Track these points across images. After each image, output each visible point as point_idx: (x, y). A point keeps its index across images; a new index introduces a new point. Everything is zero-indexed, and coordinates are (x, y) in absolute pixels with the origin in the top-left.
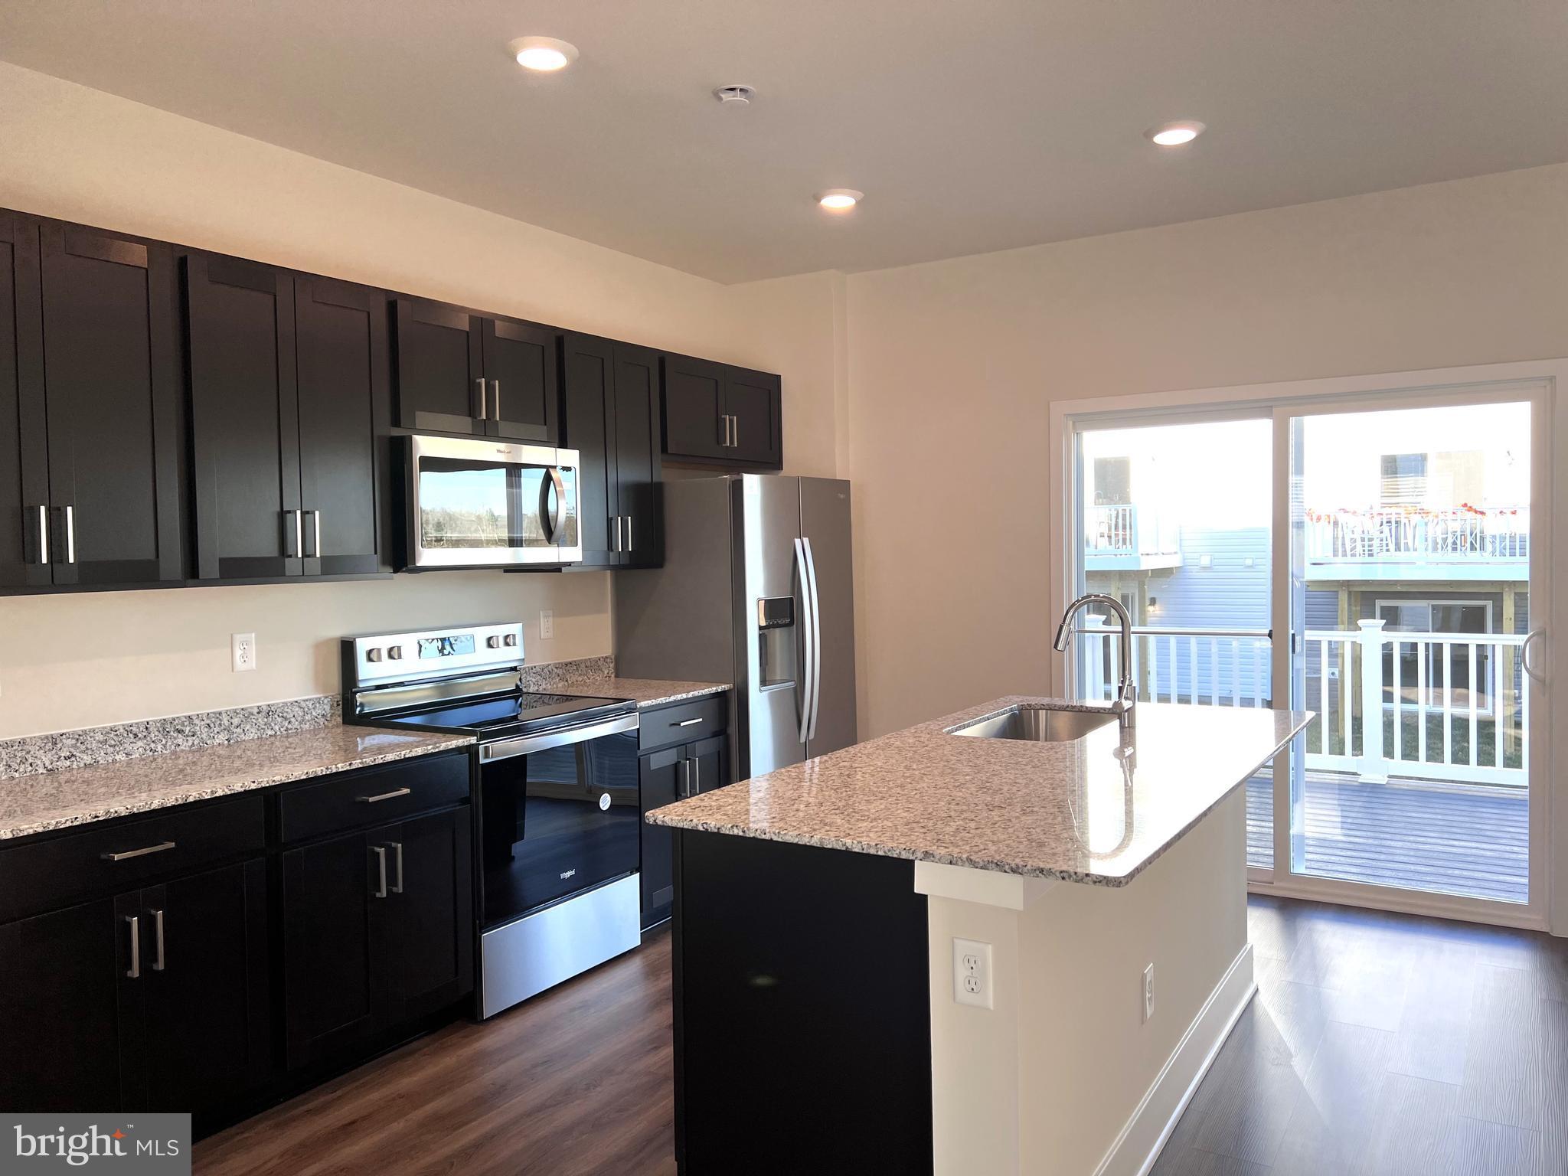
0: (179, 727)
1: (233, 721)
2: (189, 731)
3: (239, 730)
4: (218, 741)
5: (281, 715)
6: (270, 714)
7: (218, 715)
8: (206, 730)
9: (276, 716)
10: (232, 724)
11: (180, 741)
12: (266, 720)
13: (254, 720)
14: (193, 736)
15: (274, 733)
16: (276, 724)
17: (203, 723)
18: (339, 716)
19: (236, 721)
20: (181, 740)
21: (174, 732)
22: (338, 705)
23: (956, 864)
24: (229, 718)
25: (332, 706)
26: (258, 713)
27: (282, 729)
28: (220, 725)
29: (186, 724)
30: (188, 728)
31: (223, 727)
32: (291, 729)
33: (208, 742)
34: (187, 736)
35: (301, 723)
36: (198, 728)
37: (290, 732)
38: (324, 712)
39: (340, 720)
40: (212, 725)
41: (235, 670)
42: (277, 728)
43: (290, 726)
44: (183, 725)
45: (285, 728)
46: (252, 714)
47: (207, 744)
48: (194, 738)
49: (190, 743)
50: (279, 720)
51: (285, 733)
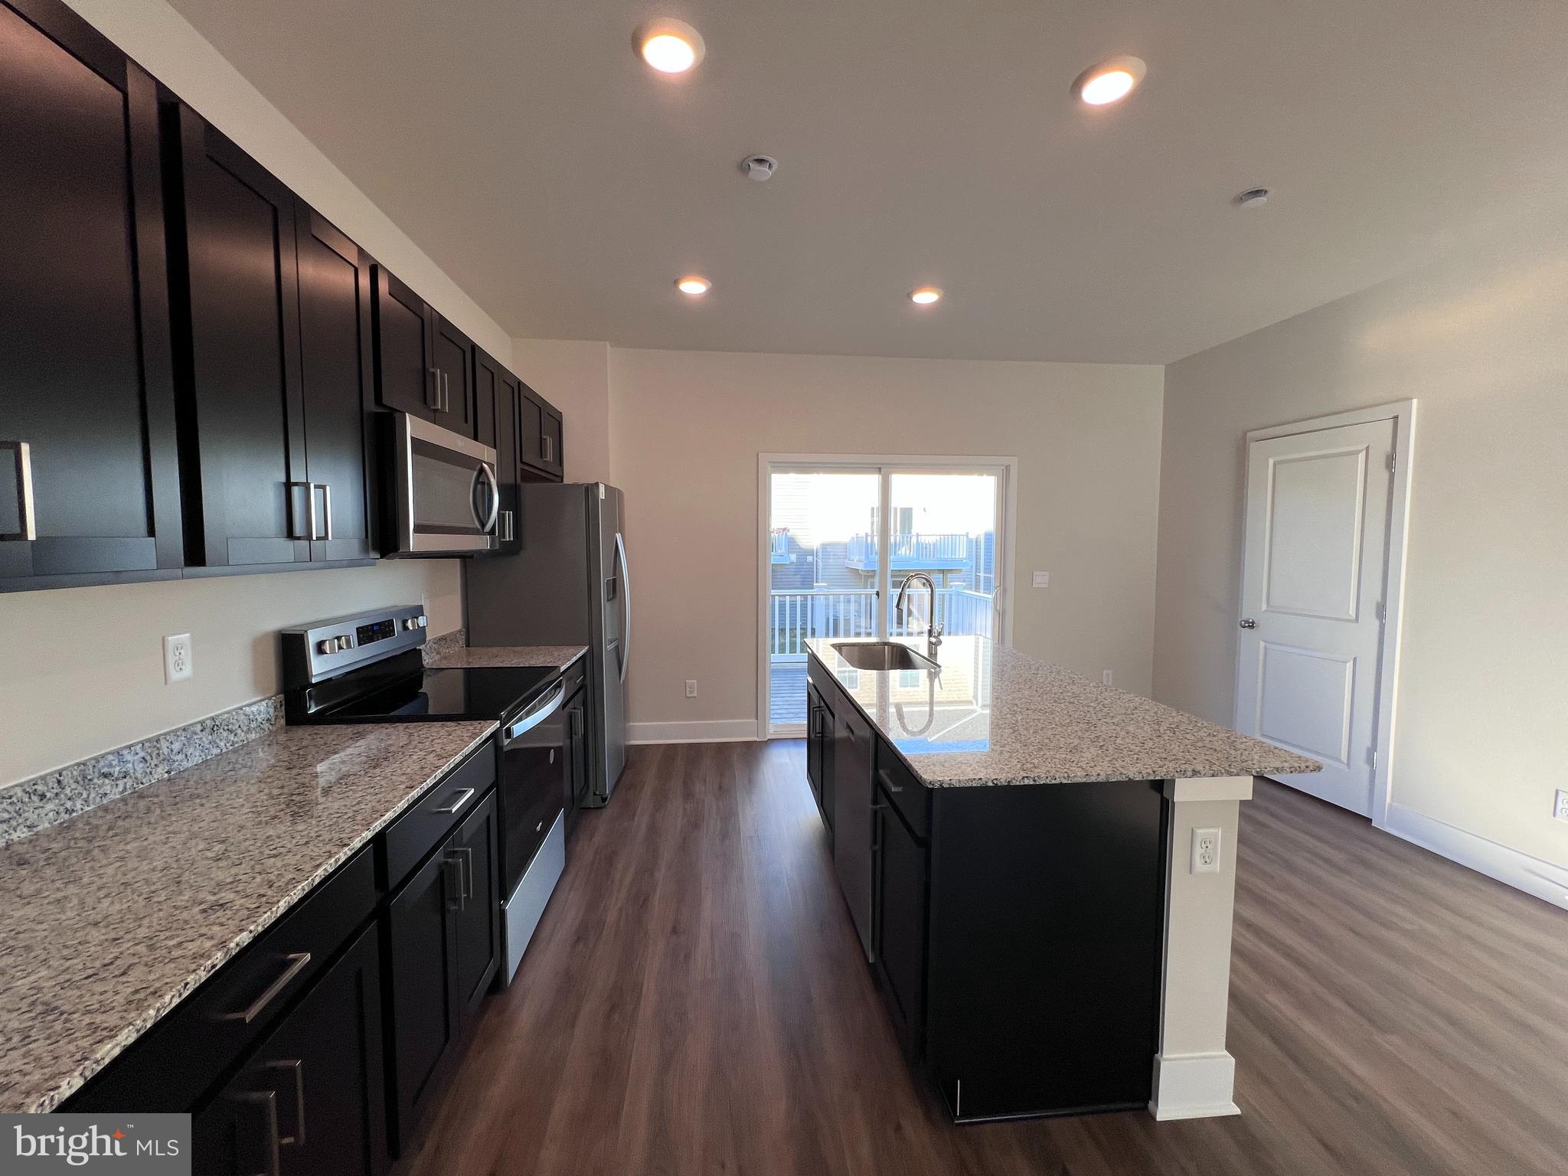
0: (105, 770)
1: (173, 747)
2: (119, 772)
3: (180, 757)
4: (156, 777)
5: (226, 728)
6: (215, 729)
7: (155, 743)
8: (141, 765)
9: (221, 730)
10: (172, 751)
11: (107, 789)
12: (210, 737)
13: (197, 741)
14: (125, 777)
15: (219, 751)
16: (221, 740)
17: (136, 758)
18: (282, 717)
19: (176, 746)
20: (109, 787)
21: (98, 778)
22: (281, 706)
23: (1217, 776)
24: (168, 744)
25: (275, 707)
26: (202, 731)
27: (228, 745)
28: (158, 754)
29: (114, 763)
30: (118, 769)
31: (162, 757)
32: (237, 742)
33: (144, 781)
34: (117, 779)
35: (247, 733)
36: (130, 765)
37: (236, 745)
38: (268, 716)
39: (283, 721)
40: (148, 758)
41: (168, 683)
42: (222, 744)
43: (236, 739)
44: (110, 765)
45: (231, 743)
46: (196, 734)
47: (142, 783)
48: (125, 780)
49: (121, 788)
50: (225, 734)
51: (231, 748)
